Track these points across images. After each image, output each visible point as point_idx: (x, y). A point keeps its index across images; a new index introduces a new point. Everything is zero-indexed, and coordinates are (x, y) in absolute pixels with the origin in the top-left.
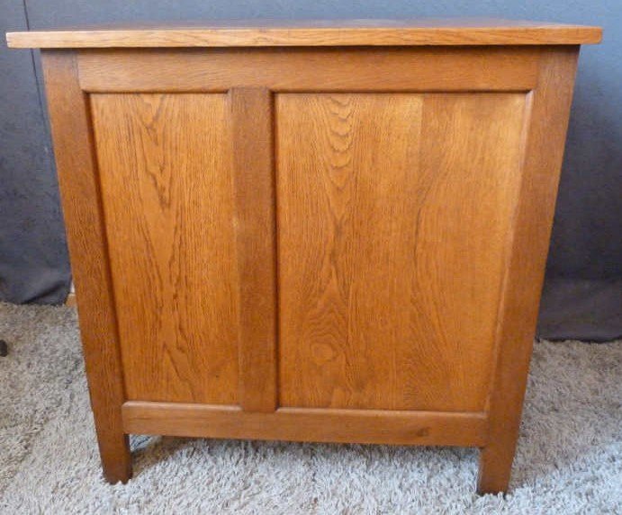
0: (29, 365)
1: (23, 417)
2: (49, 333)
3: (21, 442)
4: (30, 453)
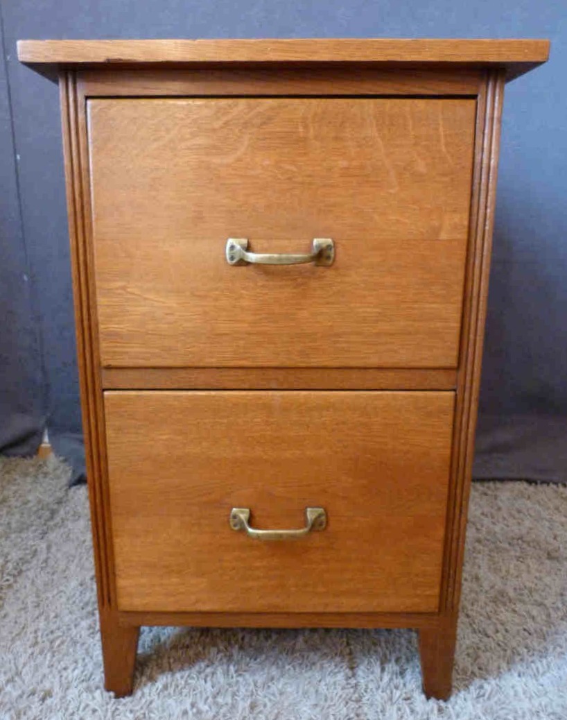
2: (18, 484)
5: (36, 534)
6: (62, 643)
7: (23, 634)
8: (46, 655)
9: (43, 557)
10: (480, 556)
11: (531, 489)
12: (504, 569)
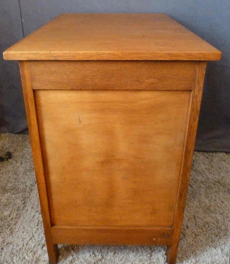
0: (21, 163)
1: (21, 189)
2: (28, 148)
3: (22, 201)
4: (25, 206)
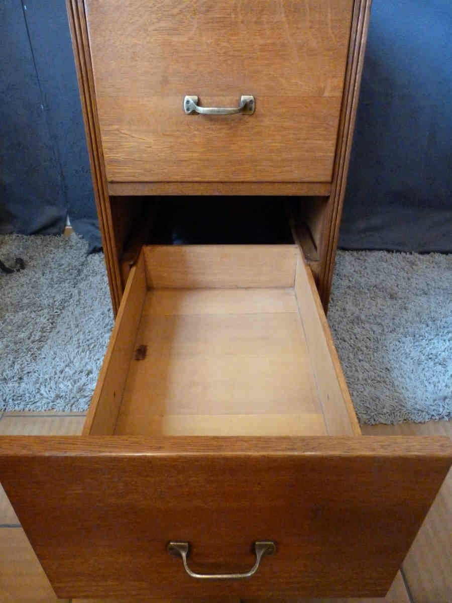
0: (43, 274)
1: (46, 305)
3: (48, 320)
5: (70, 284)
6: (95, 346)
7: (71, 342)
8: (86, 352)
9: (76, 298)
10: (348, 297)
11: (389, 255)
12: (361, 304)
